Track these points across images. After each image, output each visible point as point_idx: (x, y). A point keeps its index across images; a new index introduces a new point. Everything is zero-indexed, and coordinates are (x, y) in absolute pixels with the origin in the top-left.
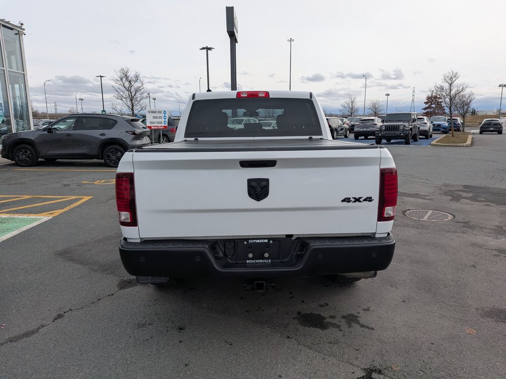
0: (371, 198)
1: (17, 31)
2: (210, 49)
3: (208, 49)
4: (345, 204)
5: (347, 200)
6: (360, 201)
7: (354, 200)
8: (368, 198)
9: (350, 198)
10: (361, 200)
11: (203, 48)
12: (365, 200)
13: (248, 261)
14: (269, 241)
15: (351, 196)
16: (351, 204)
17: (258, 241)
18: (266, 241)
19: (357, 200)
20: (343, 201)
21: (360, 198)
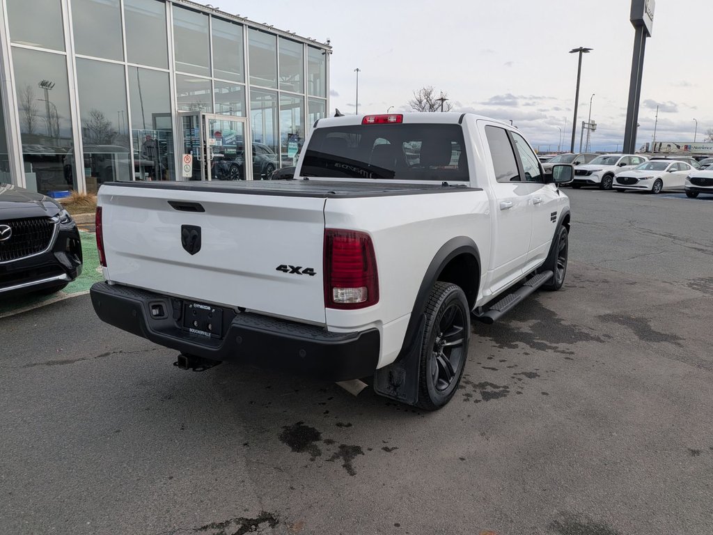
0: (312, 270)
1: (323, 50)
2: (586, 50)
3: (582, 50)
4: (281, 273)
5: (282, 268)
6: (299, 273)
7: (291, 270)
8: (307, 269)
9: (286, 267)
10: (301, 271)
11: (575, 51)
12: (305, 272)
13: (191, 330)
14: (211, 309)
15: (287, 263)
16: (288, 275)
17: (201, 307)
18: (209, 308)
19: (295, 270)
20: (279, 269)
21: (299, 268)
